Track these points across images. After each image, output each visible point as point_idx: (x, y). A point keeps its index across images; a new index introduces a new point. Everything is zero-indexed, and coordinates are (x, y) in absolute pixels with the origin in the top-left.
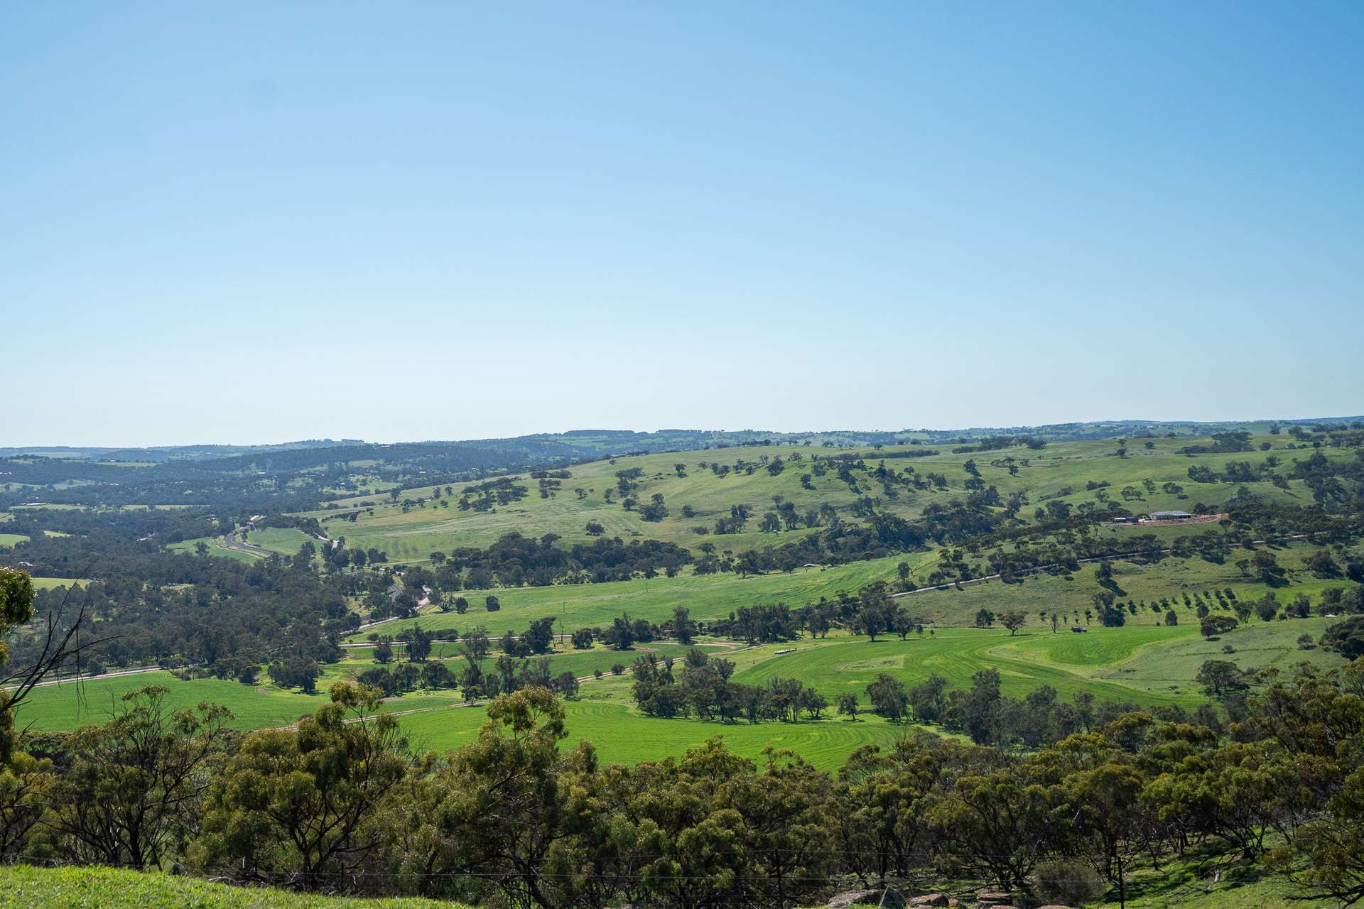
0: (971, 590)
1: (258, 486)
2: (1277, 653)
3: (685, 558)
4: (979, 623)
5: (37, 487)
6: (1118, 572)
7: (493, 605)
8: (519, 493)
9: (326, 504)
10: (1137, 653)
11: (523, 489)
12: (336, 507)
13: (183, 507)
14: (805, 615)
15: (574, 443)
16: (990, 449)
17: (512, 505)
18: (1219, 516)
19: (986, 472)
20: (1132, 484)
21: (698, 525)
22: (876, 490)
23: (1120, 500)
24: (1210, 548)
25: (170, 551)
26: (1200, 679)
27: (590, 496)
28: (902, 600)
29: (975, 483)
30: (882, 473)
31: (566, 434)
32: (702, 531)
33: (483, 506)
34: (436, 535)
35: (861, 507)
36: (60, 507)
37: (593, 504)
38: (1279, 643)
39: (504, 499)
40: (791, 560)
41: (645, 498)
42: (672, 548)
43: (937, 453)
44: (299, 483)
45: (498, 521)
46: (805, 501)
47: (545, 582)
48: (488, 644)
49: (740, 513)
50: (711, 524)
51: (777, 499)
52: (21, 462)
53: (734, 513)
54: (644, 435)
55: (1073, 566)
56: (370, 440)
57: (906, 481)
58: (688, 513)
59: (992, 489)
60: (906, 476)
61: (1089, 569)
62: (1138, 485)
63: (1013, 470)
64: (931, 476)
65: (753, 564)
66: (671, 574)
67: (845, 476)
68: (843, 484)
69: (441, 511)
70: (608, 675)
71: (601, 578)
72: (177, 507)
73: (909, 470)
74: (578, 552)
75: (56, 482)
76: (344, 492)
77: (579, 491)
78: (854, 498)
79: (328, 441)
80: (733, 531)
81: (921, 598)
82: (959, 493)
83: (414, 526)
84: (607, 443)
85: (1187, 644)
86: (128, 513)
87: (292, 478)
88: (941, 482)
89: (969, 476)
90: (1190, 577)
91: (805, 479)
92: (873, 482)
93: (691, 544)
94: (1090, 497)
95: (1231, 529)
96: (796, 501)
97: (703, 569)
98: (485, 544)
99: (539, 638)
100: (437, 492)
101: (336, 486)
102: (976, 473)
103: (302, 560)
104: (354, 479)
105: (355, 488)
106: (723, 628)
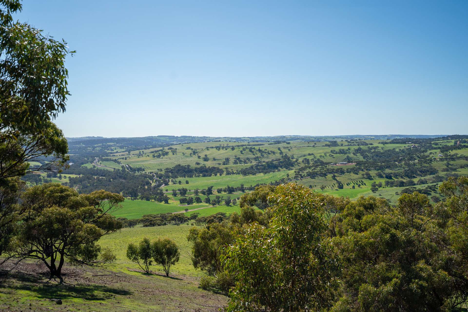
0: (305, 180)
2: (391, 196)
7: (187, 183)
8: (167, 153)
9: (112, 155)
12: (115, 156)
15: (161, 139)
16: (277, 144)
18: (354, 164)
19: (283, 150)
20: (321, 154)
21: (218, 163)
22: (259, 155)
24: (355, 171)
29: (281, 153)
30: (259, 150)
31: (158, 136)
33: (159, 157)
35: (257, 159)
38: (391, 193)
42: (217, 169)
43: (264, 145)
45: (165, 160)
46: (242, 157)
49: (227, 160)
50: (221, 163)
51: (236, 156)
53: (226, 159)
55: (325, 175)
57: (266, 153)
58: (214, 159)
59: (286, 154)
60: (265, 151)
61: (330, 176)
62: (323, 154)
63: (289, 150)
64: (271, 151)
65: (245, 172)
67: (251, 151)
74: (196, 170)
78: (254, 156)
82: (278, 155)
84: (169, 139)
85: (369, 193)
88: (274, 153)
89: (279, 151)
91: (241, 152)
92: (258, 152)
95: (358, 167)
96: (240, 157)
99: (210, 191)
100: (140, 152)
101: (108, 150)
102: (281, 151)
103: (124, 171)
104: (112, 148)
105: (113, 150)
106: (251, 189)
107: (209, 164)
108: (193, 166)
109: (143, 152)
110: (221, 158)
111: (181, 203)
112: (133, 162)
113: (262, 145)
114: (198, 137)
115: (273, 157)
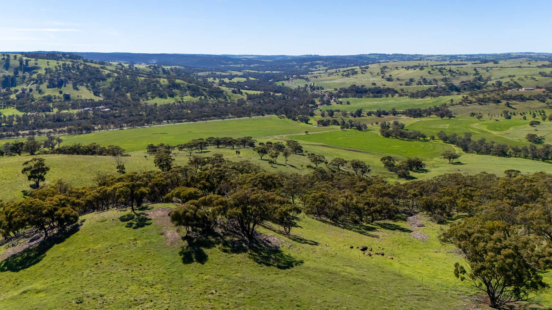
0: (471, 107)
1: (295, 67)
2: (549, 132)
3: (396, 92)
4: (471, 116)
5: (247, 65)
6: (511, 104)
7: (348, 103)
8: (356, 73)
9: (310, 73)
10: (511, 129)
11: (357, 72)
12: (312, 74)
13: (279, 72)
14: (425, 111)
15: (371, 57)
16: (482, 63)
17: (355, 76)
18: (543, 90)
19: (480, 71)
20: (521, 77)
21: (400, 83)
22: (448, 76)
23: (517, 81)
25: (276, 84)
26: (526, 138)
27: (374, 74)
28: (451, 109)
29: (477, 73)
30: (450, 71)
31: (369, 54)
32: (401, 85)
33: (348, 75)
34: (336, 83)
35: (445, 80)
36: (252, 71)
37: (374, 76)
39: (353, 74)
40: (424, 94)
41: (387, 75)
42: (393, 90)
43: (467, 64)
44: (304, 67)
45: (350, 80)
46: (429, 78)
47: (361, 97)
48: (347, 114)
49: (412, 80)
50: (403, 83)
51: (421, 77)
52: (244, 59)
53: (410, 80)
54: (389, 55)
55: (499, 102)
56: (320, 55)
57: (457, 73)
58: (398, 79)
59: (481, 76)
60: (457, 72)
61: (504, 102)
62: (523, 77)
63: (488, 71)
64: (464, 72)
65: (413, 96)
66: (392, 96)
67: (440, 71)
68: (440, 73)
69: (337, 76)
70: (374, 124)
71: (375, 97)
72: (277, 72)
73: (458, 71)
74: (370, 90)
75: (251, 64)
76: (314, 69)
77: (371, 73)
78: (442, 77)
79: (311, 55)
80: (409, 85)
81: (456, 108)
82: (471, 78)
83: (331, 80)
84: (379, 57)
85: (525, 127)
86: (267, 74)
87: (303, 66)
88: (467, 74)
89: (475, 72)
90: (532, 106)
91: (429, 72)
92: (448, 73)
93: (398, 88)
94: (508, 80)
95: (546, 94)
96: (426, 78)
97: (401, 95)
98: (347, 86)
99: (359, 113)
100: (336, 71)
101: (313, 68)
102: (477, 71)
103: (305, 88)
104: (317, 66)
105: (317, 68)
106: (403, 113)
107: (389, 85)
108: (369, 86)
109: (339, 70)
110: (405, 79)
111: (318, 124)
112: (322, 81)
113: (465, 64)
114: (409, 55)
115: (464, 78)
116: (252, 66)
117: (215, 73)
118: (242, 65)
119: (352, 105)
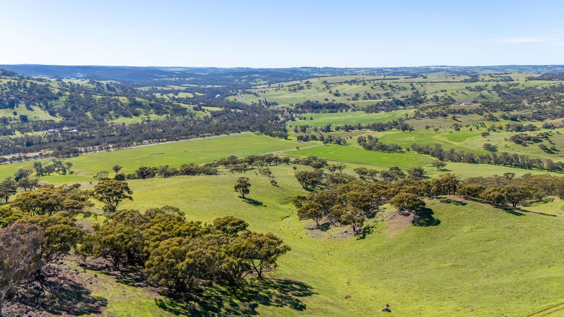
0: (424, 120)
1: (235, 81)
2: (500, 142)
3: (349, 107)
4: (426, 128)
6: (457, 117)
7: (312, 119)
8: (302, 88)
9: (254, 87)
10: (468, 140)
12: (256, 88)
13: (220, 86)
14: (386, 125)
15: (303, 70)
16: (413, 78)
18: (479, 104)
19: (416, 86)
20: (453, 91)
21: (348, 98)
22: (389, 91)
23: (451, 96)
24: (479, 112)
25: (228, 100)
26: (483, 147)
27: (320, 89)
28: (407, 122)
29: (413, 89)
30: (390, 86)
31: (301, 68)
33: (295, 91)
34: (286, 98)
36: (193, 85)
37: (321, 91)
38: (500, 139)
40: (376, 109)
41: (333, 90)
42: (345, 105)
43: (400, 79)
44: (244, 80)
45: (299, 95)
46: (373, 93)
47: (318, 112)
48: (317, 129)
49: (357, 95)
50: (350, 98)
52: (177, 72)
53: (356, 95)
54: (319, 68)
55: (446, 116)
57: (397, 88)
58: (345, 94)
59: (418, 91)
61: (450, 116)
62: (455, 92)
63: (422, 86)
65: (368, 111)
66: (346, 111)
68: (381, 88)
70: (349, 138)
71: (331, 112)
73: (397, 86)
74: (324, 105)
76: (255, 83)
78: (384, 92)
80: (357, 100)
81: (411, 122)
82: (409, 93)
83: (279, 95)
84: (311, 70)
85: (479, 138)
86: (210, 88)
87: (242, 79)
88: (405, 89)
89: (412, 87)
90: (474, 119)
91: (372, 87)
92: (388, 88)
93: (350, 103)
95: (482, 108)
96: (370, 93)
97: (353, 110)
99: (328, 129)
100: (279, 85)
101: (253, 82)
102: (413, 86)
103: (260, 104)
104: (256, 80)
105: (257, 82)
106: (368, 127)
107: (338, 100)
108: (322, 102)
109: (282, 85)
110: (351, 94)
111: (298, 139)
112: (271, 96)
113: (398, 79)
114: (339, 69)
115: (403, 93)
116: (187, 79)
117: (156, 89)
118: (177, 79)
119: (315, 121)
